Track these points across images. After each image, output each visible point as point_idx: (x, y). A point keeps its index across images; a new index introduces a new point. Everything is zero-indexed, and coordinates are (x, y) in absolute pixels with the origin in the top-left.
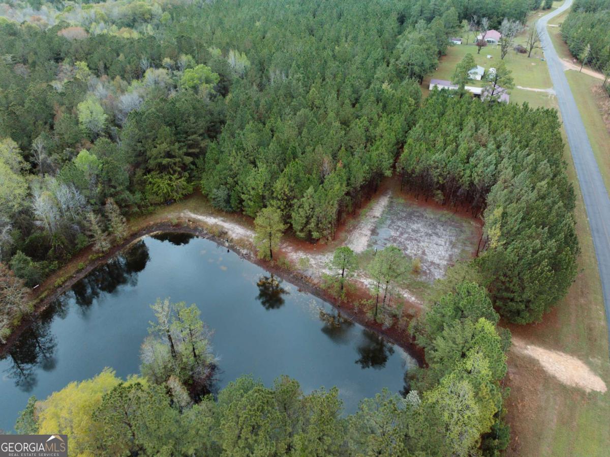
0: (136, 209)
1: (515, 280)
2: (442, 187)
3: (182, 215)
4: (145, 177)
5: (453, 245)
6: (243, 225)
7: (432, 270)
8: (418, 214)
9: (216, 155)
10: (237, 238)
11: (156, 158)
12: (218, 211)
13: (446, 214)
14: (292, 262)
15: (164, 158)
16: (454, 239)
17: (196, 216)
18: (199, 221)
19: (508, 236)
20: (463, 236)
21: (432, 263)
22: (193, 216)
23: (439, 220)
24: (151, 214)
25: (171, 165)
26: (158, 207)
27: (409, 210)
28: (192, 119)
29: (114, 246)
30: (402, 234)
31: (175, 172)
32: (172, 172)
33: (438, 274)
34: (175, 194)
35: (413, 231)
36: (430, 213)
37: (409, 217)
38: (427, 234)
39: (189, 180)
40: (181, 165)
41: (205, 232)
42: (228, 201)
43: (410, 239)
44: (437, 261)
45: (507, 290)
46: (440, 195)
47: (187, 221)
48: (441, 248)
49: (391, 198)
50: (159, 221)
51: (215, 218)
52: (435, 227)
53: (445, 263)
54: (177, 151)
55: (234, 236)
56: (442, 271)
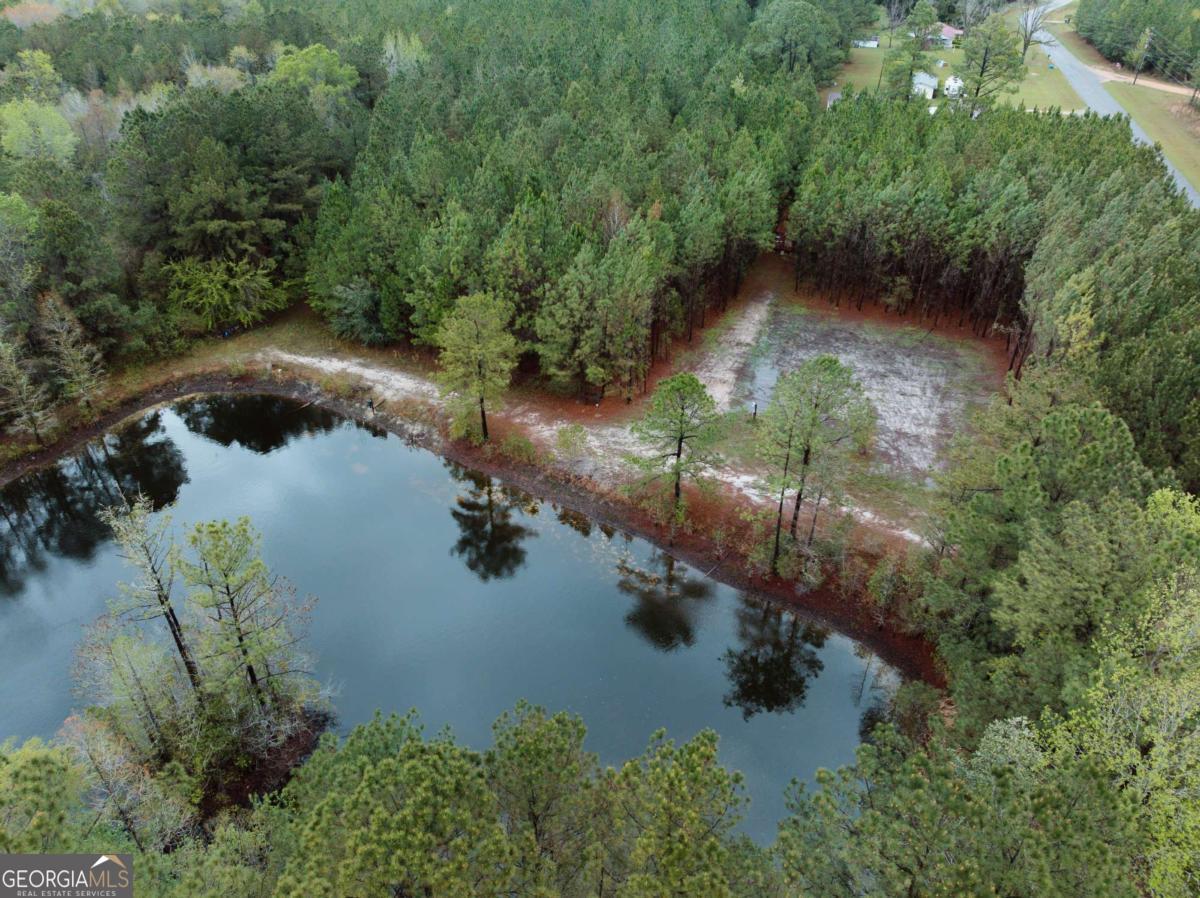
0: (137, 342)
3: (259, 356)
4: (166, 268)
5: (944, 395)
6: (414, 372)
7: (904, 448)
8: (844, 335)
9: (342, 210)
10: (395, 399)
11: (190, 221)
12: (350, 342)
13: (911, 333)
14: (540, 443)
15: (212, 218)
16: (942, 381)
17: (294, 357)
18: (302, 367)
20: (962, 376)
22: (287, 357)
23: (896, 345)
24: (180, 356)
25: (230, 239)
26: (201, 343)
27: (822, 326)
28: (282, 126)
29: (75, 429)
31: (241, 254)
32: (233, 255)
33: (921, 458)
34: (241, 309)
38: (874, 375)
39: (277, 276)
40: (257, 239)
41: (317, 388)
42: (372, 315)
44: (909, 427)
47: (269, 366)
48: (915, 401)
49: (775, 305)
50: (198, 370)
51: (342, 359)
52: (891, 360)
53: (933, 432)
54: (244, 201)
55: (388, 395)
56: (930, 451)
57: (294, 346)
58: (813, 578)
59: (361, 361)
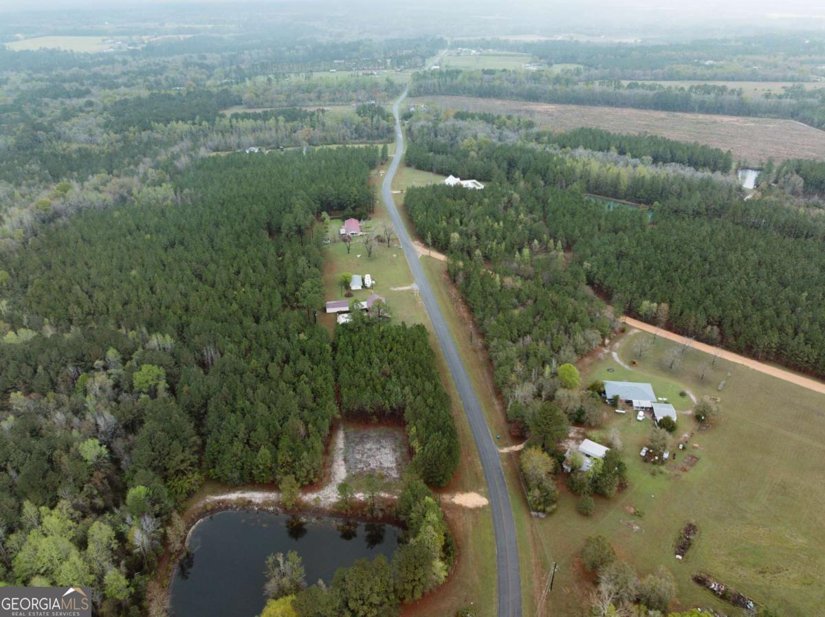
1: (434, 467)
2: (375, 413)
3: (208, 500)
5: (395, 451)
7: (390, 472)
8: (366, 436)
10: (260, 501)
12: (234, 487)
13: (383, 429)
14: (307, 502)
16: (393, 446)
17: (219, 497)
18: (224, 500)
19: (423, 443)
21: (388, 468)
22: (217, 498)
23: (380, 436)
24: (185, 509)
26: (187, 502)
27: (359, 435)
30: (363, 455)
31: (189, 471)
32: (186, 472)
33: (394, 474)
34: (194, 487)
35: (369, 450)
36: (373, 433)
37: (362, 440)
38: (377, 449)
39: (201, 473)
41: (235, 506)
42: (241, 478)
43: (369, 457)
44: (390, 465)
45: (432, 472)
46: (375, 419)
47: (217, 504)
48: (389, 455)
49: (344, 430)
51: (234, 493)
52: (380, 442)
53: (395, 464)
55: (257, 501)
56: (395, 471)
57: (215, 493)
58: (380, 515)
59: (239, 492)
